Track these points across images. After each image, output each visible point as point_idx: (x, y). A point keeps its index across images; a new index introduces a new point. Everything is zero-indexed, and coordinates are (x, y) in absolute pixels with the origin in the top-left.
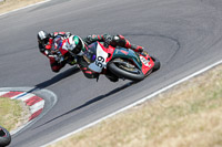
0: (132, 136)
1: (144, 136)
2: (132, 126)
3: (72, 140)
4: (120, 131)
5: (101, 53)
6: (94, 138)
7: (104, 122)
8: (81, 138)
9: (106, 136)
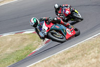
0: (91, 51)
1: (97, 51)
2: (92, 47)
3: (64, 53)
4: (86, 49)
5: (45, 27)
6: (74, 52)
7: (79, 45)
8: (68, 52)
9: (80, 51)
